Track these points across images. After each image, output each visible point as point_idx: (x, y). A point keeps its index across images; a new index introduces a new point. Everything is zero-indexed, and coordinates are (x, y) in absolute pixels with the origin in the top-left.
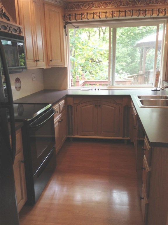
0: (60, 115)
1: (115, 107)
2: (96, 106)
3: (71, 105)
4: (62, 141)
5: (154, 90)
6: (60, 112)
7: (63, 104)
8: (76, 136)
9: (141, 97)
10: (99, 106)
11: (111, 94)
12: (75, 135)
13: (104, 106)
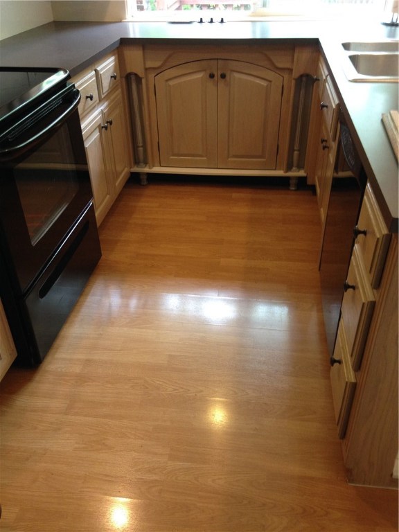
0: (102, 108)
1: (270, 81)
2: (212, 76)
3: (136, 75)
4: (117, 184)
5: (389, 22)
6: (103, 96)
7: (112, 70)
8: (157, 169)
9: (352, 47)
10: (223, 76)
11: (258, 36)
12: (153, 166)
13: (237, 75)
